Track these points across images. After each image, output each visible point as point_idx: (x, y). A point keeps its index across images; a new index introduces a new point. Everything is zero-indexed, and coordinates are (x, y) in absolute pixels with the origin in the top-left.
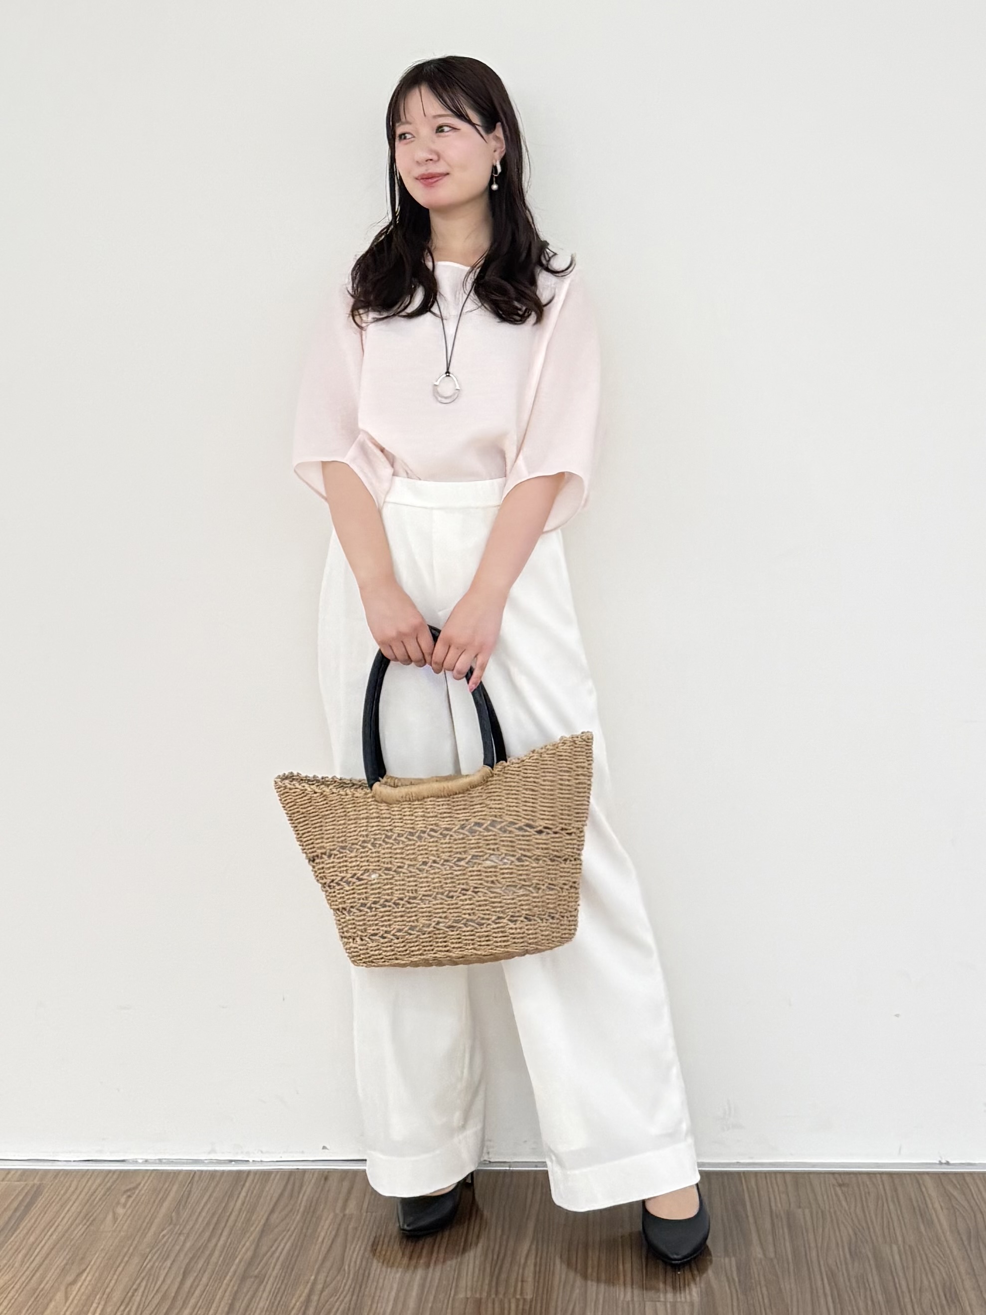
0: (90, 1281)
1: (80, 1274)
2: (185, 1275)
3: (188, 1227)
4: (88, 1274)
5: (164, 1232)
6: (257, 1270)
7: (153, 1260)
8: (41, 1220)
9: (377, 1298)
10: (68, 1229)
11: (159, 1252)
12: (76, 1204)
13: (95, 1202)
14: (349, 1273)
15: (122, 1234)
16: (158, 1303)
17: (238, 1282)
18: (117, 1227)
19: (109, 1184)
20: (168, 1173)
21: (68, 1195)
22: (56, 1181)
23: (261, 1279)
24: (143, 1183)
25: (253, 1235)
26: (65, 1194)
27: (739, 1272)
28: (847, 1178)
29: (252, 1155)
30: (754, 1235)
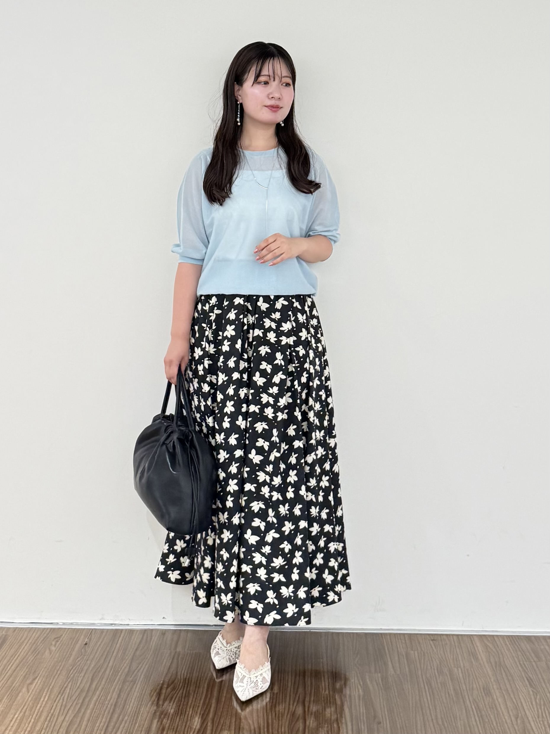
0: (40, 683)
1: (34, 679)
2: (92, 680)
3: (92, 657)
4: (39, 679)
5: (79, 659)
6: (131, 679)
7: (74, 673)
8: (9, 652)
9: (196, 692)
10: (25, 657)
11: (77, 668)
12: (28, 645)
13: (38, 644)
14: (180, 680)
15: (55, 659)
16: (79, 694)
17: (121, 685)
18: (52, 657)
19: (45, 635)
20: (78, 629)
21: (23, 639)
22: (15, 633)
23: (134, 682)
24: (64, 635)
25: (127, 661)
26: (20, 640)
27: (382, 680)
28: (436, 636)
29: (124, 621)
30: (390, 663)
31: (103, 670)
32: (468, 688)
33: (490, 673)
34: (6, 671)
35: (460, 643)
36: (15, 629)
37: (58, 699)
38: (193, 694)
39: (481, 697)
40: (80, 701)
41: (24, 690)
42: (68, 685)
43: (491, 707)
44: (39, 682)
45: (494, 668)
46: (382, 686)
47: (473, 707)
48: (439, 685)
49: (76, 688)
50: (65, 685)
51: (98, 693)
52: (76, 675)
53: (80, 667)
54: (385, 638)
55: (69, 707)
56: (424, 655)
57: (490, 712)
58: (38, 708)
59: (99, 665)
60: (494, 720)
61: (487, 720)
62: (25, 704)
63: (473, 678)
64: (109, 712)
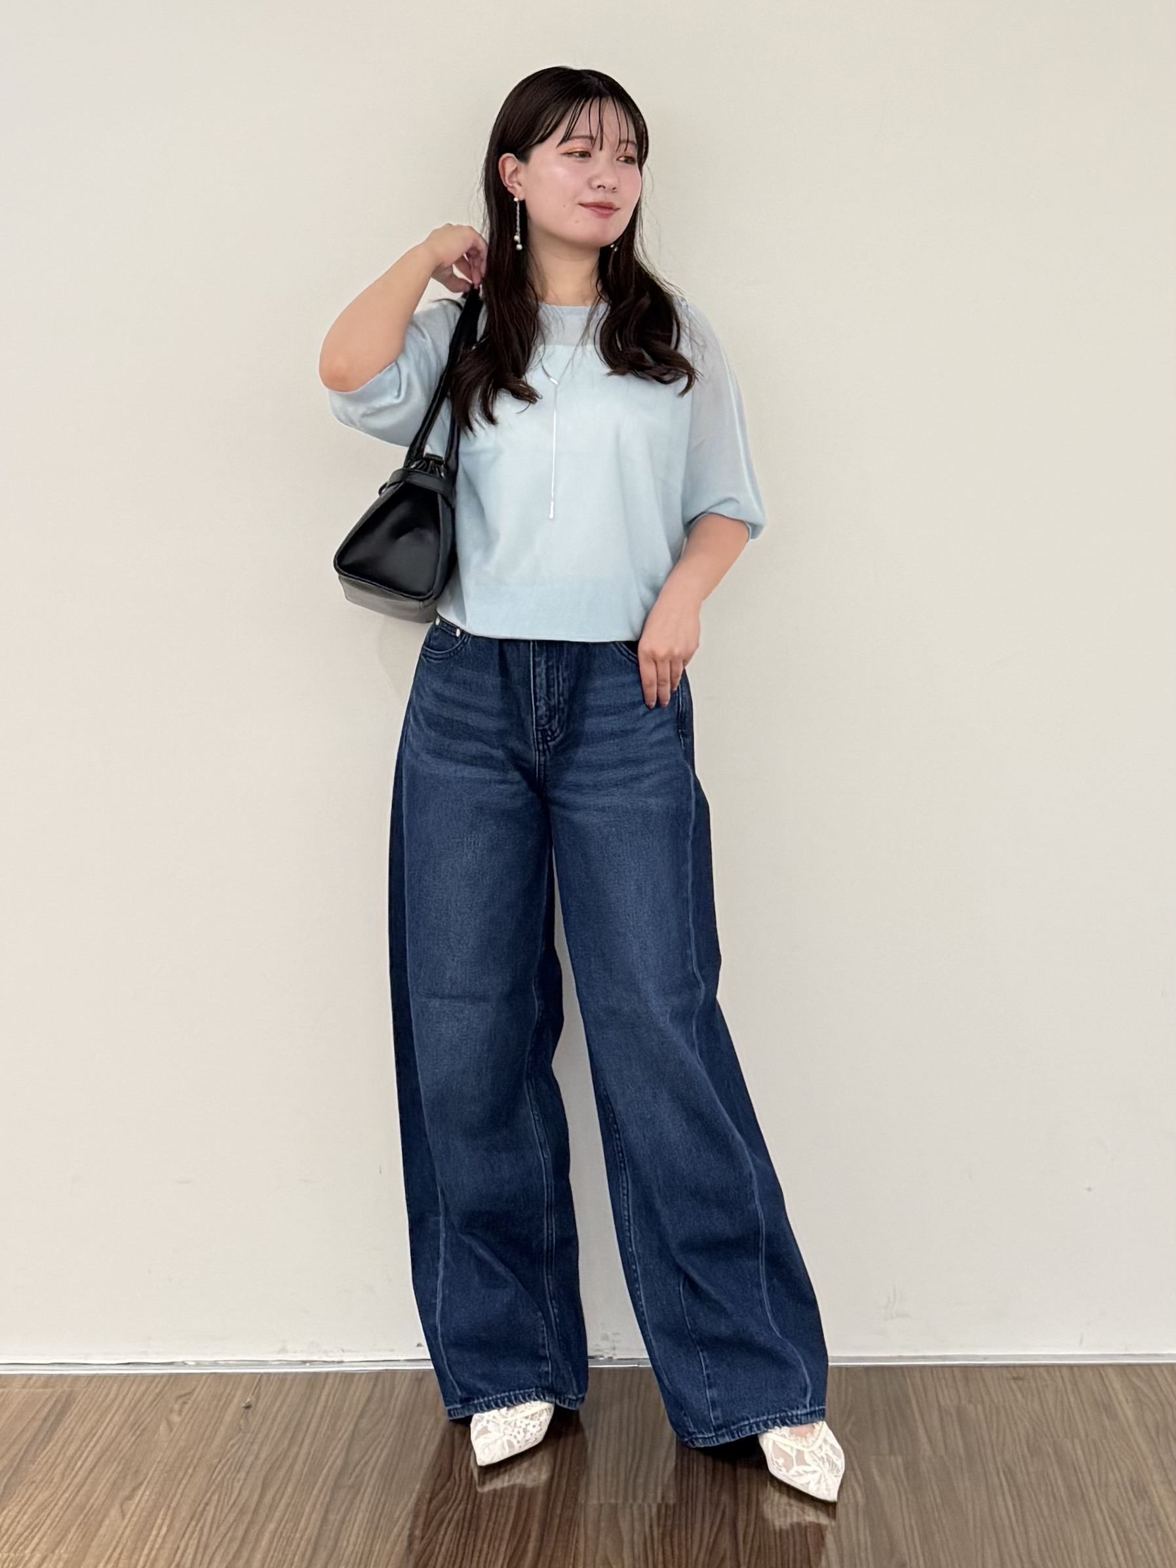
0: (150, 1496)
1: (135, 1490)
2: (265, 1487)
3: (261, 1436)
4: (146, 1488)
5: (233, 1441)
6: (350, 1481)
7: (222, 1474)
8: (76, 1433)
10: (114, 1440)
11: (230, 1462)
12: (121, 1410)
13: (143, 1410)
15: (181, 1443)
16: (235, 1519)
17: (329, 1494)
18: (174, 1436)
19: (157, 1390)
20: (231, 1376)
21: (109, 1400)
22: (90, 1389)
23: (357, 1487)
24: (199, 1388)
25: (342, 1442)
26: (104, 1401)
27: (906, 1469)
28: (1022, 1370)
29: (331, 1354)
30: (921, 1432)
31: (287, 1464)
32: (1096, 1481)
33: (1144, 1446)
34: (74, 1473)
35: (1076, 1384)
36: (91, 1378)
37: (190, 1529)
38: (488, 1512)
39: (1127, 1503)
40: (240, 1533)
41: (114, 1512)
42: (210, 1499)
43: (1149, 1522)
44: (148, 1493)
45: (1153, 1434)
46: (905, 1483)
47: (1109, 1522)
48: (1033, 1476)
49: (230, 1506)
50: (205, 1501)
51: (278, 1514)
52: (228, 1476)
53: (236, 1460)
54: (910, 1378)
55: (214, 1547)
56: (998, 1412)
57: (1146, 1535)
58: (146, 1551)
59: (280, 1449)
60: (1155, 1550)
61: (1140, 1553)
62: (118, 1543)
63: (1108, 1458)
64: (303, 1556)
